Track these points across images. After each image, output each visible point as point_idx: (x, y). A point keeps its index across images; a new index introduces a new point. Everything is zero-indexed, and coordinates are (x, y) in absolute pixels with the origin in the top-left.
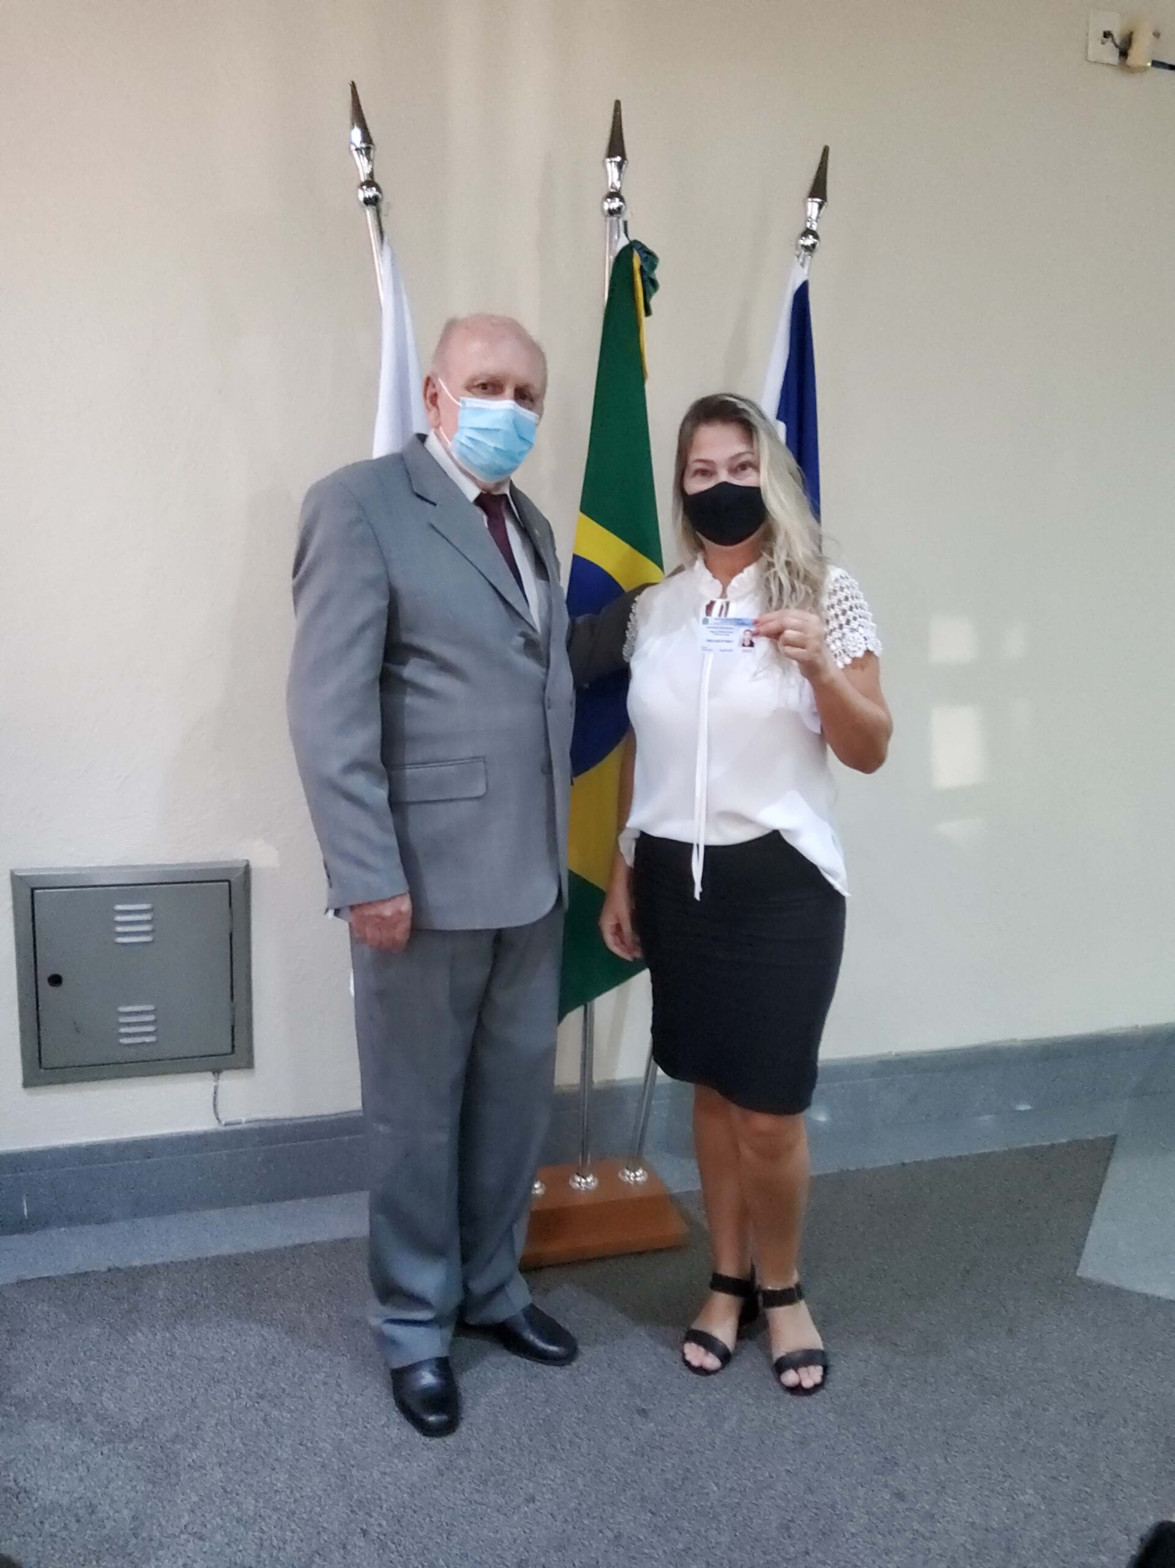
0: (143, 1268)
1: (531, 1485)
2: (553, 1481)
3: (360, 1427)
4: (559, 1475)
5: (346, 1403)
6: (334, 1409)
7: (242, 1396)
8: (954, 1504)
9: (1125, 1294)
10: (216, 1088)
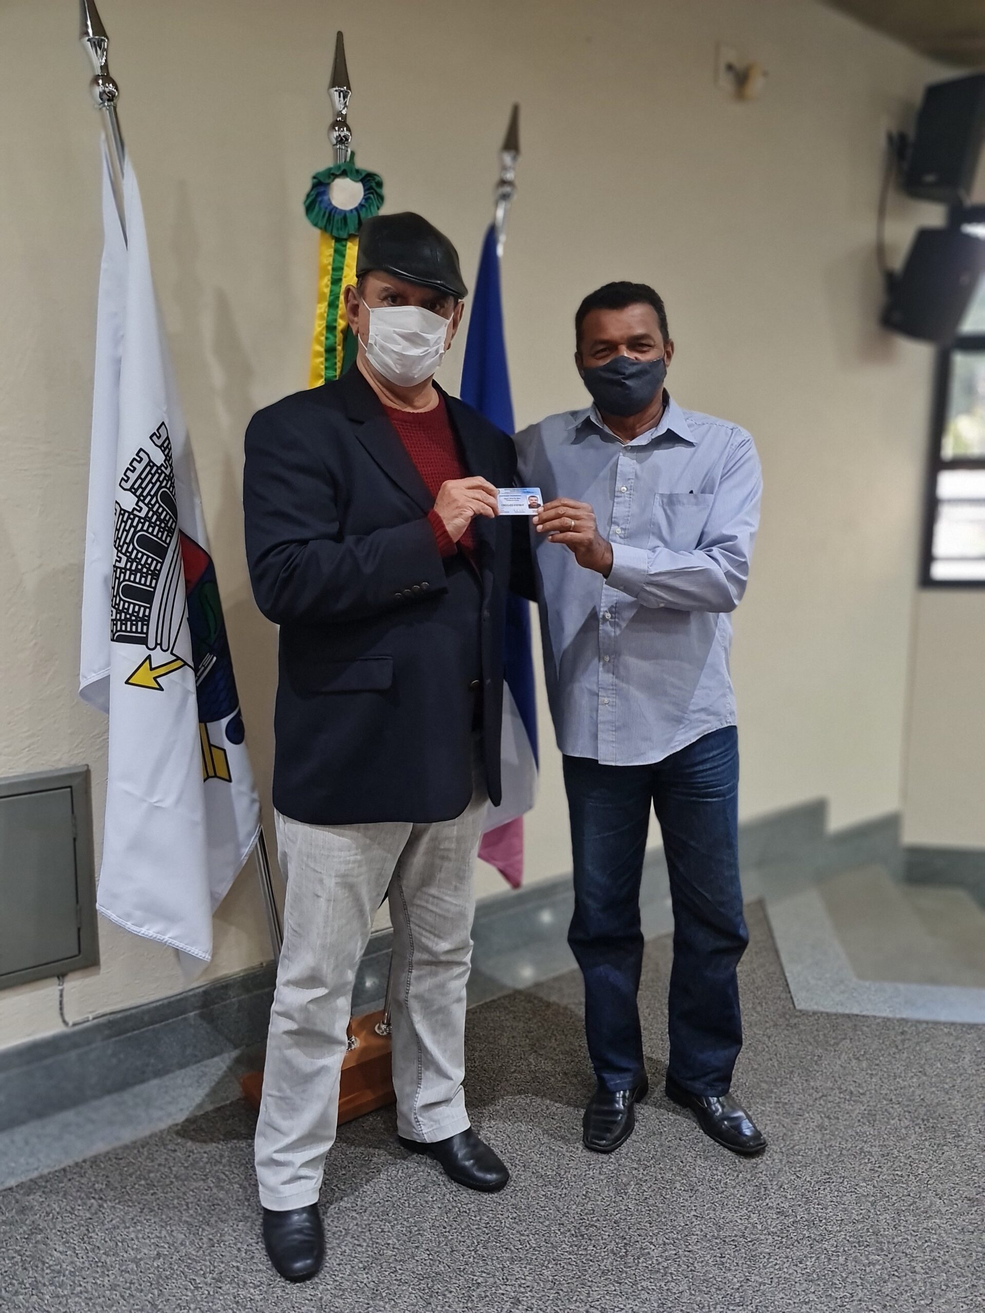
0: (20, 1185)
9: (834, 1017)
10: (62, 991)
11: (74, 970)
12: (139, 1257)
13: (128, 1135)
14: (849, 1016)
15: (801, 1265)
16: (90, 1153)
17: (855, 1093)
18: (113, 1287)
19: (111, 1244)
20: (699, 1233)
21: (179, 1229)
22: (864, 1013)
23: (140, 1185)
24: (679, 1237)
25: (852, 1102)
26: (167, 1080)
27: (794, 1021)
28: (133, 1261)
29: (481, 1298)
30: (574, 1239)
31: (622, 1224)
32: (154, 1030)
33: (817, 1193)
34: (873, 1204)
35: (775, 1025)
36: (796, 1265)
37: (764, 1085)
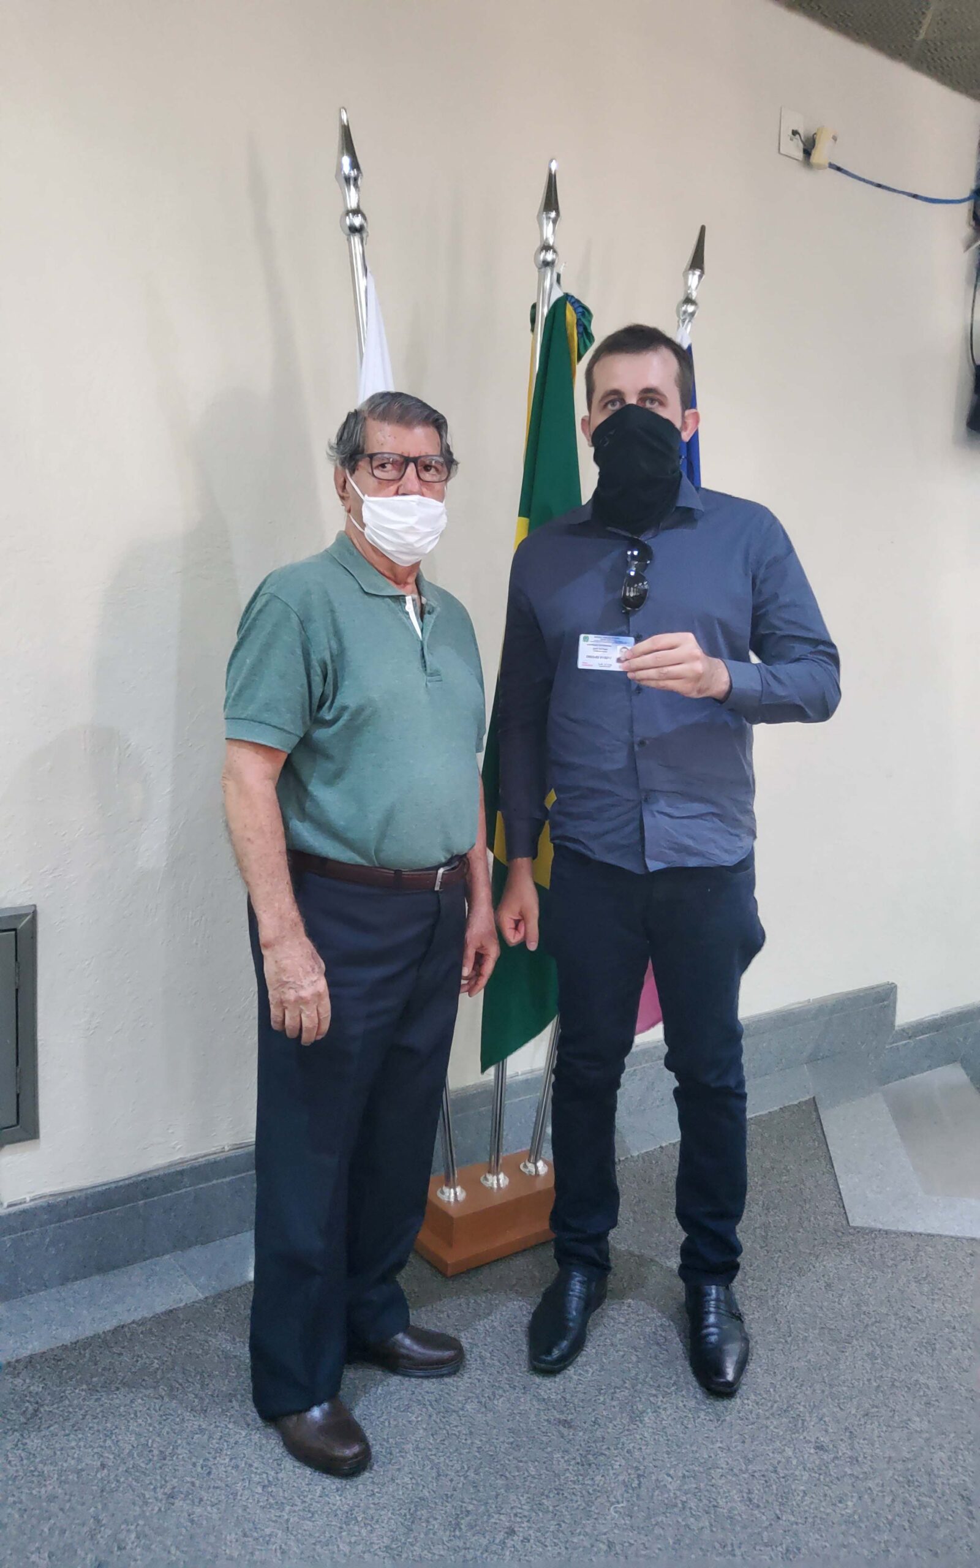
1: (502, 1517)
2: (522, 1509)
3: (299, 1504)
4: (523, 1500)
5: (269, 1481)
6: (259, 1490)
7: (150, 1501)
8: (868, 1445)
9: (893, 1236)
11: (11, 1141)
12: (80, 1467)
13: (67, 1336)
14: (910, 1235)
15: (840, 1505)
16: (25, 1353)
17: (913, 1320)
18: (52, 1498)
19: (50, 1452)
20: (724, 1466)
21: (127, 1439)
22: (929, 1232)
23: (82, 1390)
24: (701, 1470)
25: (908, 1329)
26: (111, 1277)
27: (845, 1239)
28: (75, 1471)
29: (471, 1527)
30: (580, 1467)
31: (637, 1454)
32: (98, 1218)
33: (863, 1427)
34: (928, 1441)
35: (825, 1243)
36: (834, 1505)
37: (807, 1309)
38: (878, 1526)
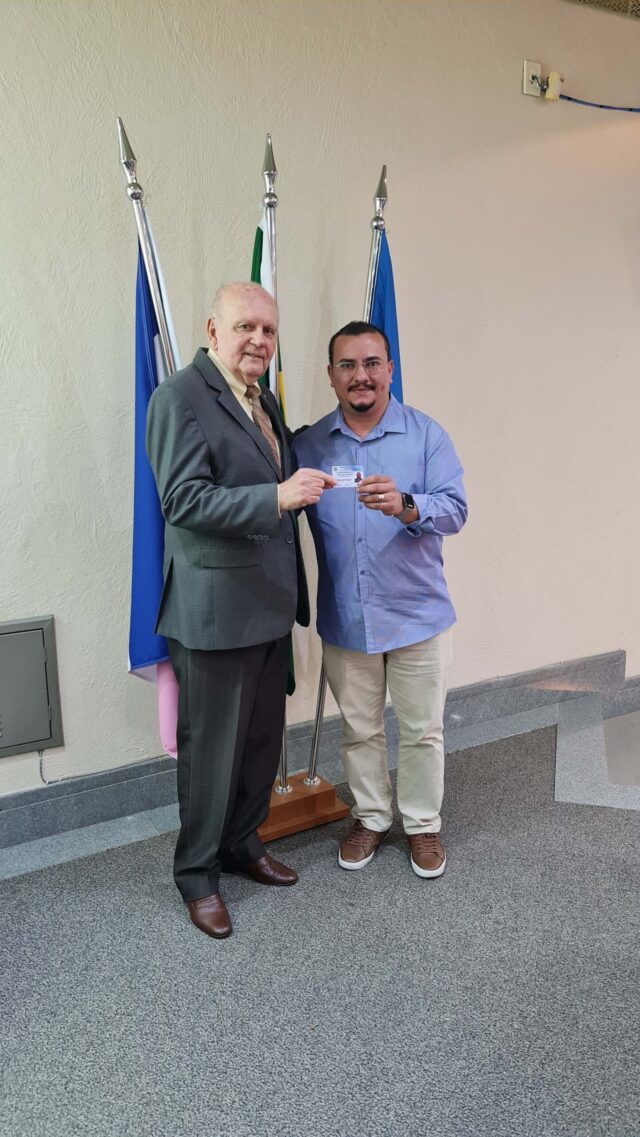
0: (14, 878)
1: (305, 950)
2: (316, 947)
4: (318, 942)
9: (580, 807)
10: (41, 761)
11: (47, 748)
12: (81, 920)
13: (82, 854)
14: (592, 807)
15: (498, 952)
16: (57, 862)
17: (576, 855)
18: (64, 936)
19: (66, 913)
20: (437, 929)
21: (108, 906)
22: (604, 805)
23: (87, 882)
24: (423, 931)
26: (110, 823)
27: (549, 809)
28: (79, 922)
29: (286, 954)
30: (354, 927)
31: (388, 921)
32: (100, 790)
33: (525, 912)
34: (562, 922)
35: (535, 811)
36: (495, 952)
37: (513, 848)
38: (517, 965)
